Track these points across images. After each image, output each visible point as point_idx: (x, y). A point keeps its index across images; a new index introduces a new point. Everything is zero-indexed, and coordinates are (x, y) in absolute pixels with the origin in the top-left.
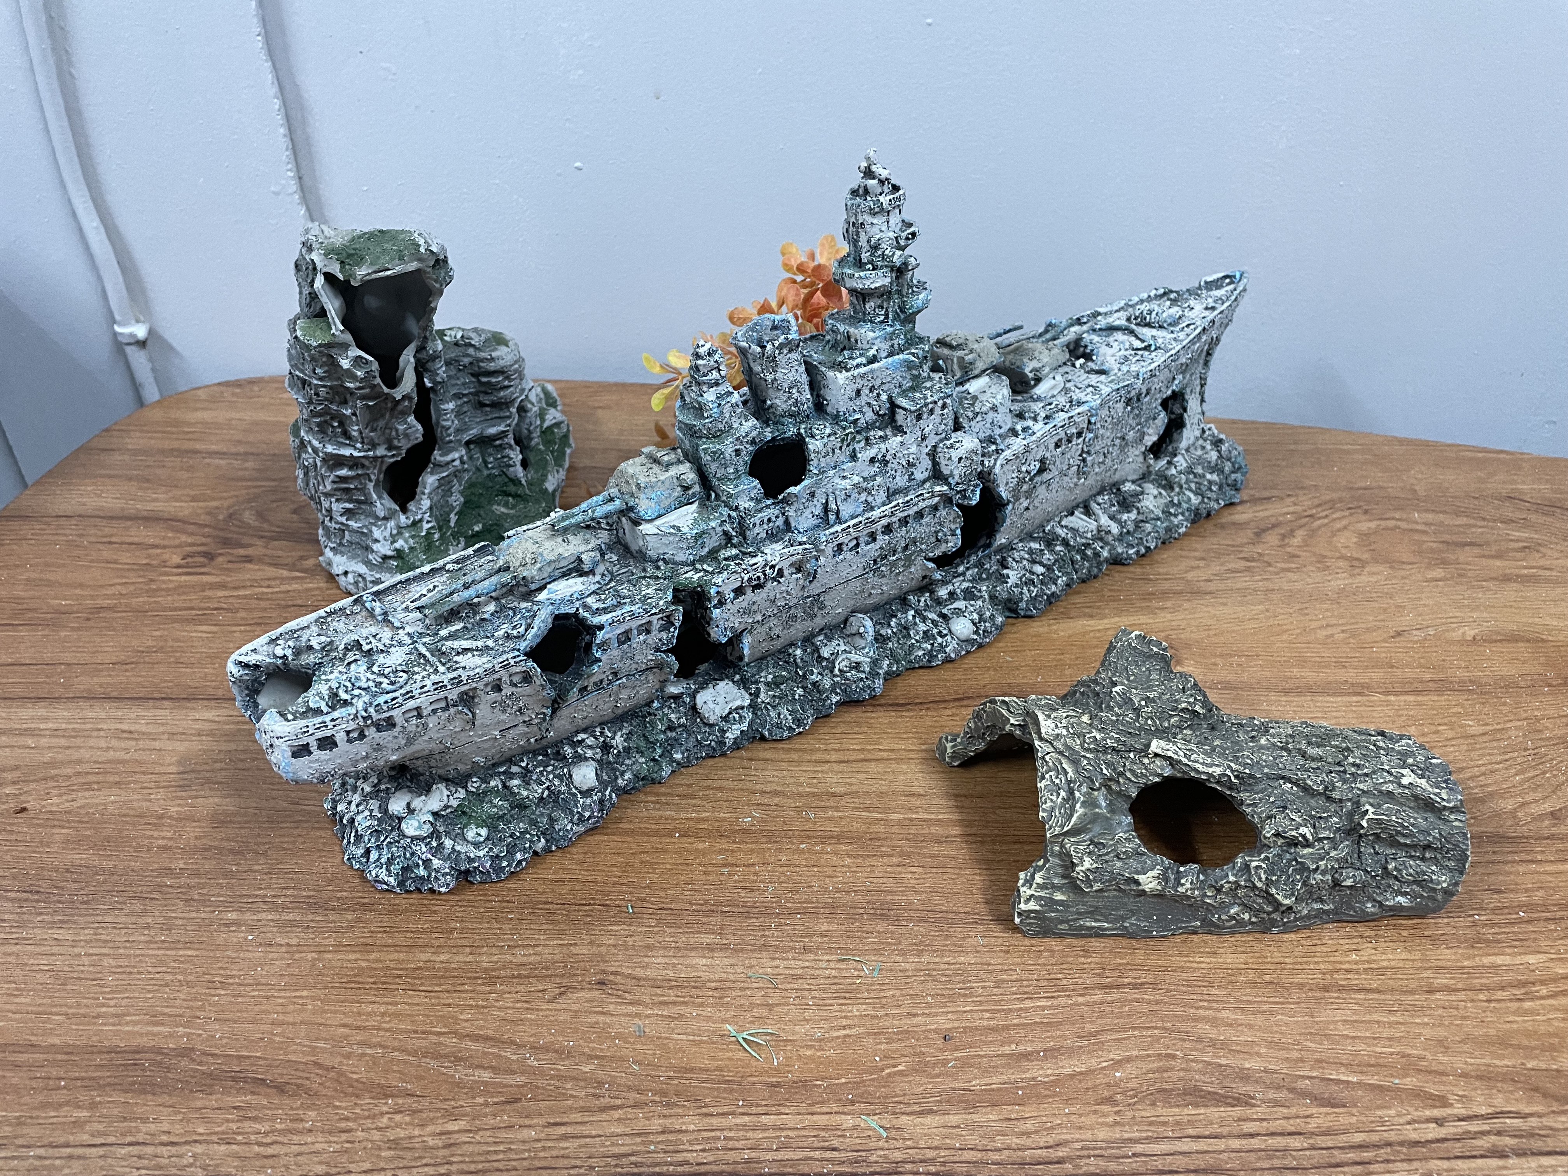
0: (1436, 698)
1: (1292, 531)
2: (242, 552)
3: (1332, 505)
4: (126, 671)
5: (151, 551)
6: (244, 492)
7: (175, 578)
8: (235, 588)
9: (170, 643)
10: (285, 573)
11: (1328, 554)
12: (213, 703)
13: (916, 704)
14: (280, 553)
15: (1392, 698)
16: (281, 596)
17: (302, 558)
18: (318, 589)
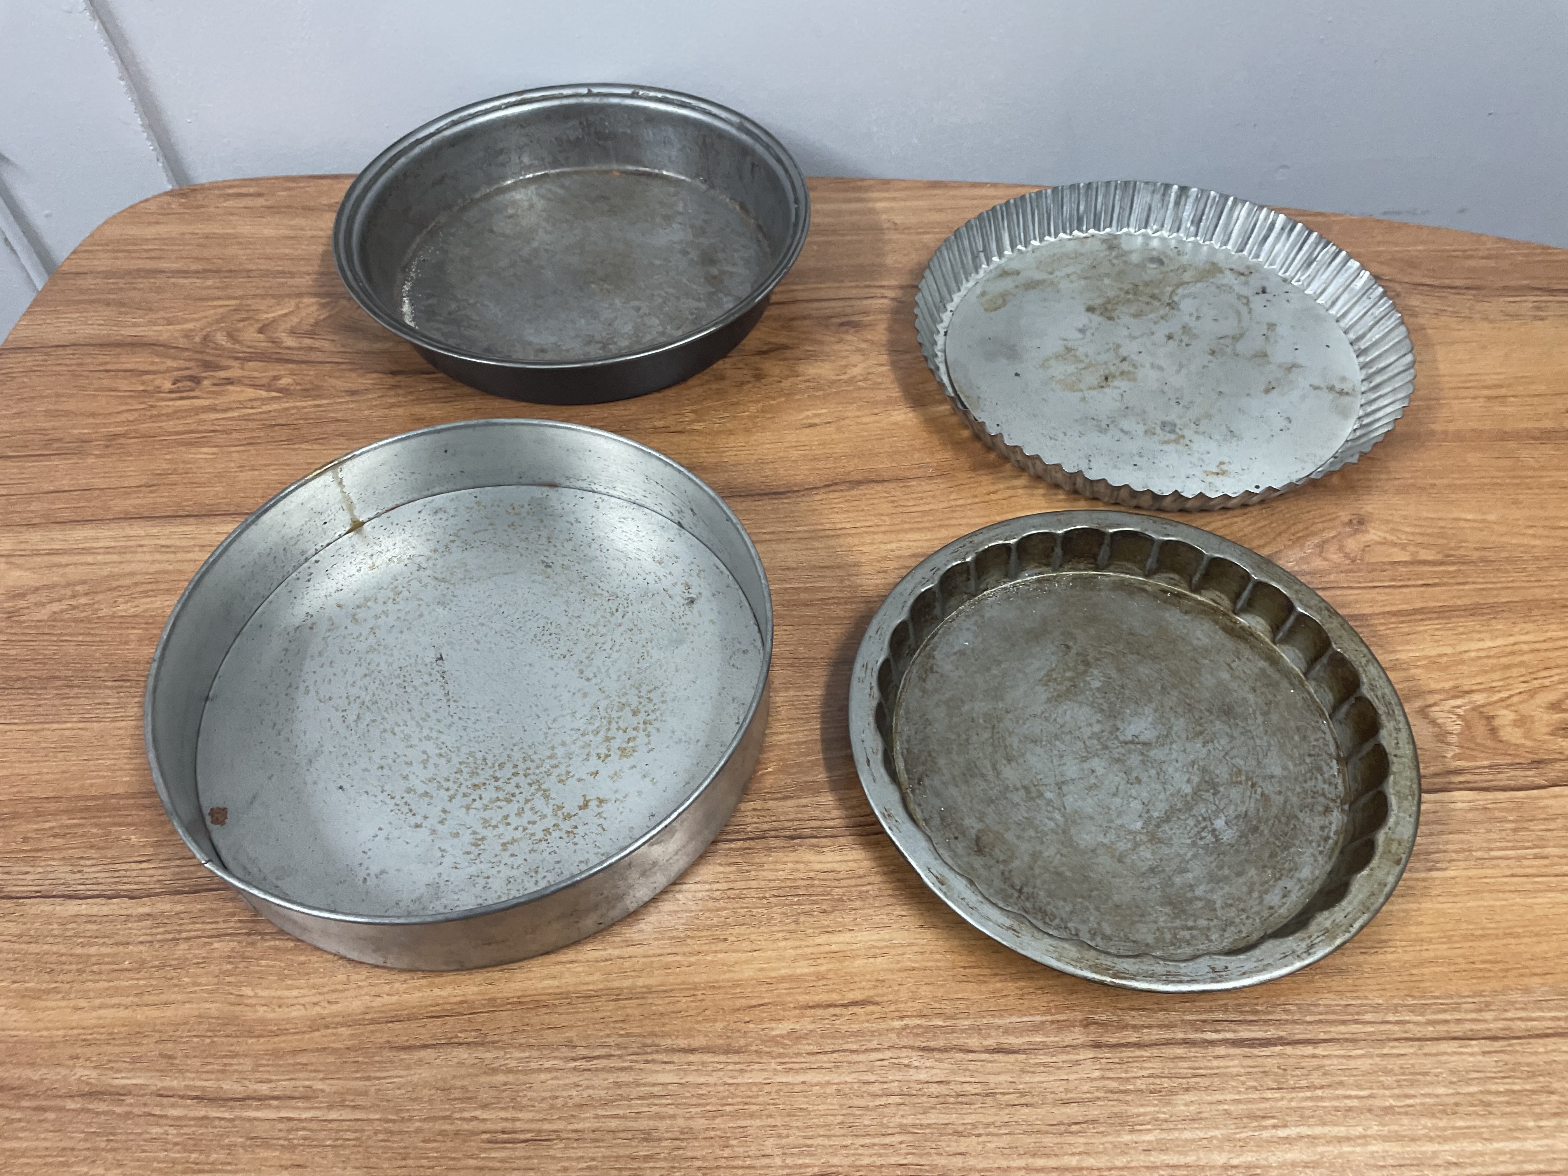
2: (223, 374)
4: (151, 492)
5: (143, 377)
6: (212, 312)
7: (171, 403)
8: (224, 411)
9: (181, 466)
10: (263, 394)
12: (229, 518)
13: (795, 491)
14: (256, 374)
16: (265, 416)
17: (276, 378)
18: (295, 407)
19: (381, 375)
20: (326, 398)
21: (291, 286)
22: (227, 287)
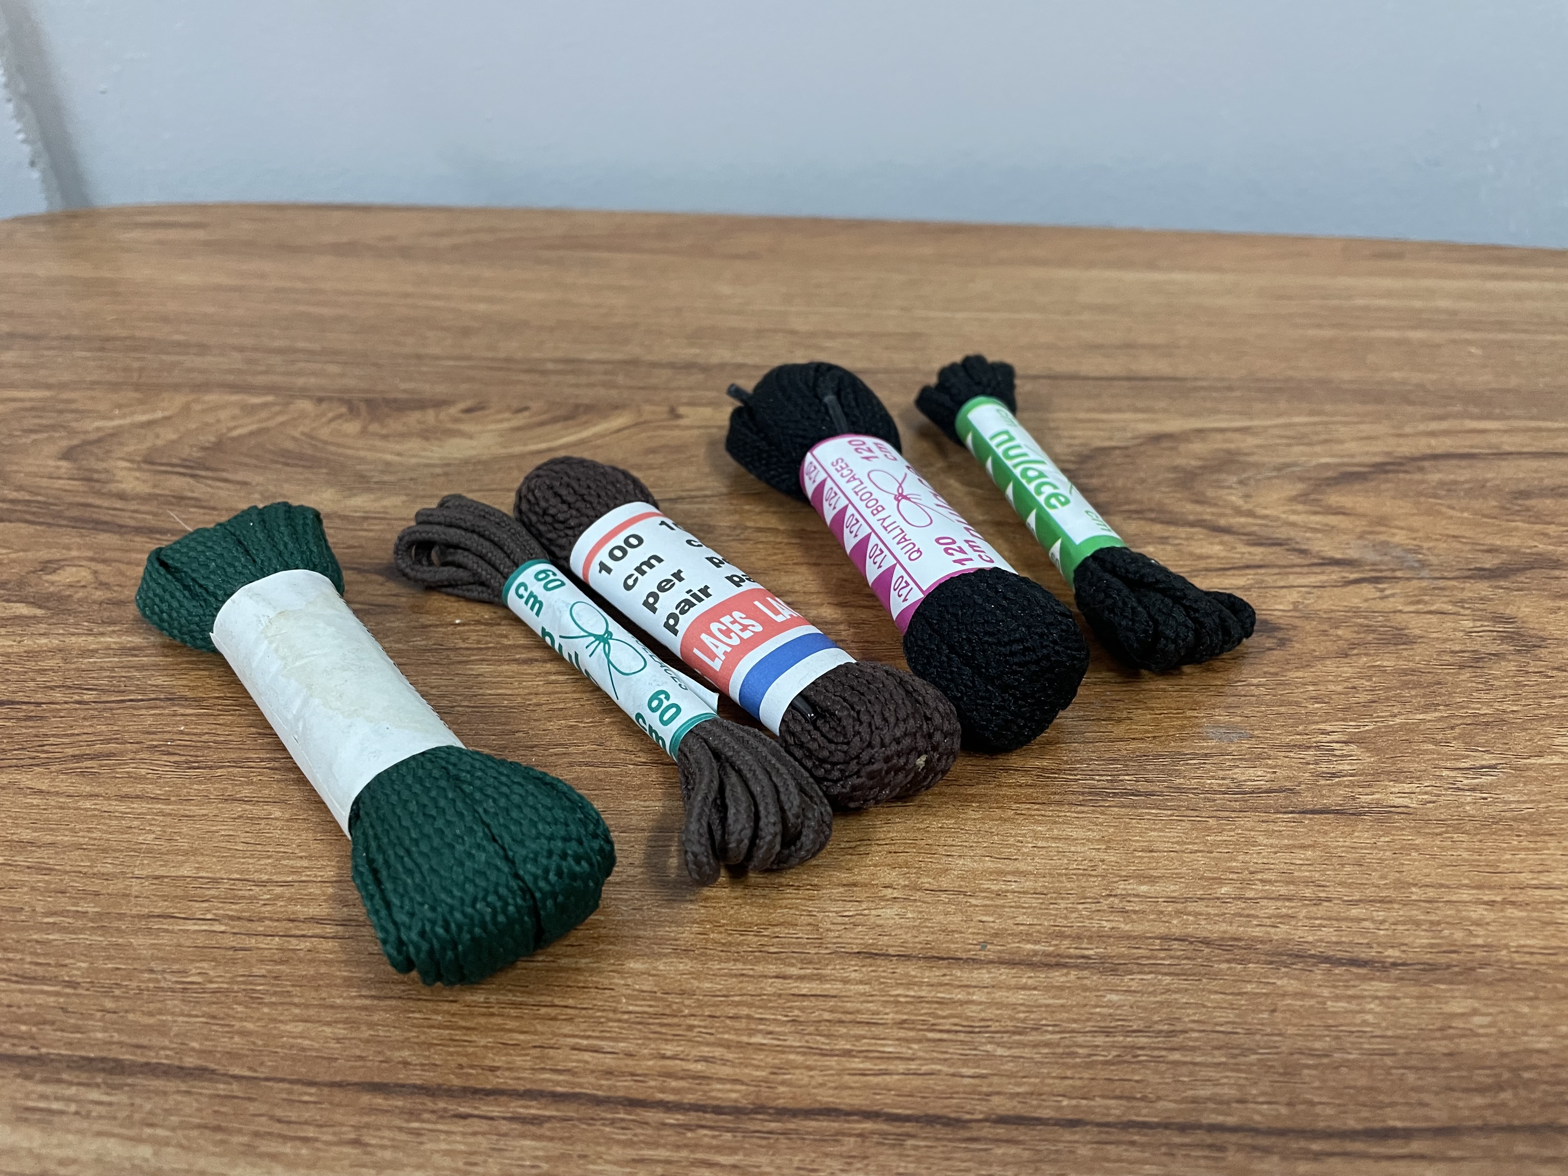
17: (49, 566)
21: (189, 371)
22: (39, 366)
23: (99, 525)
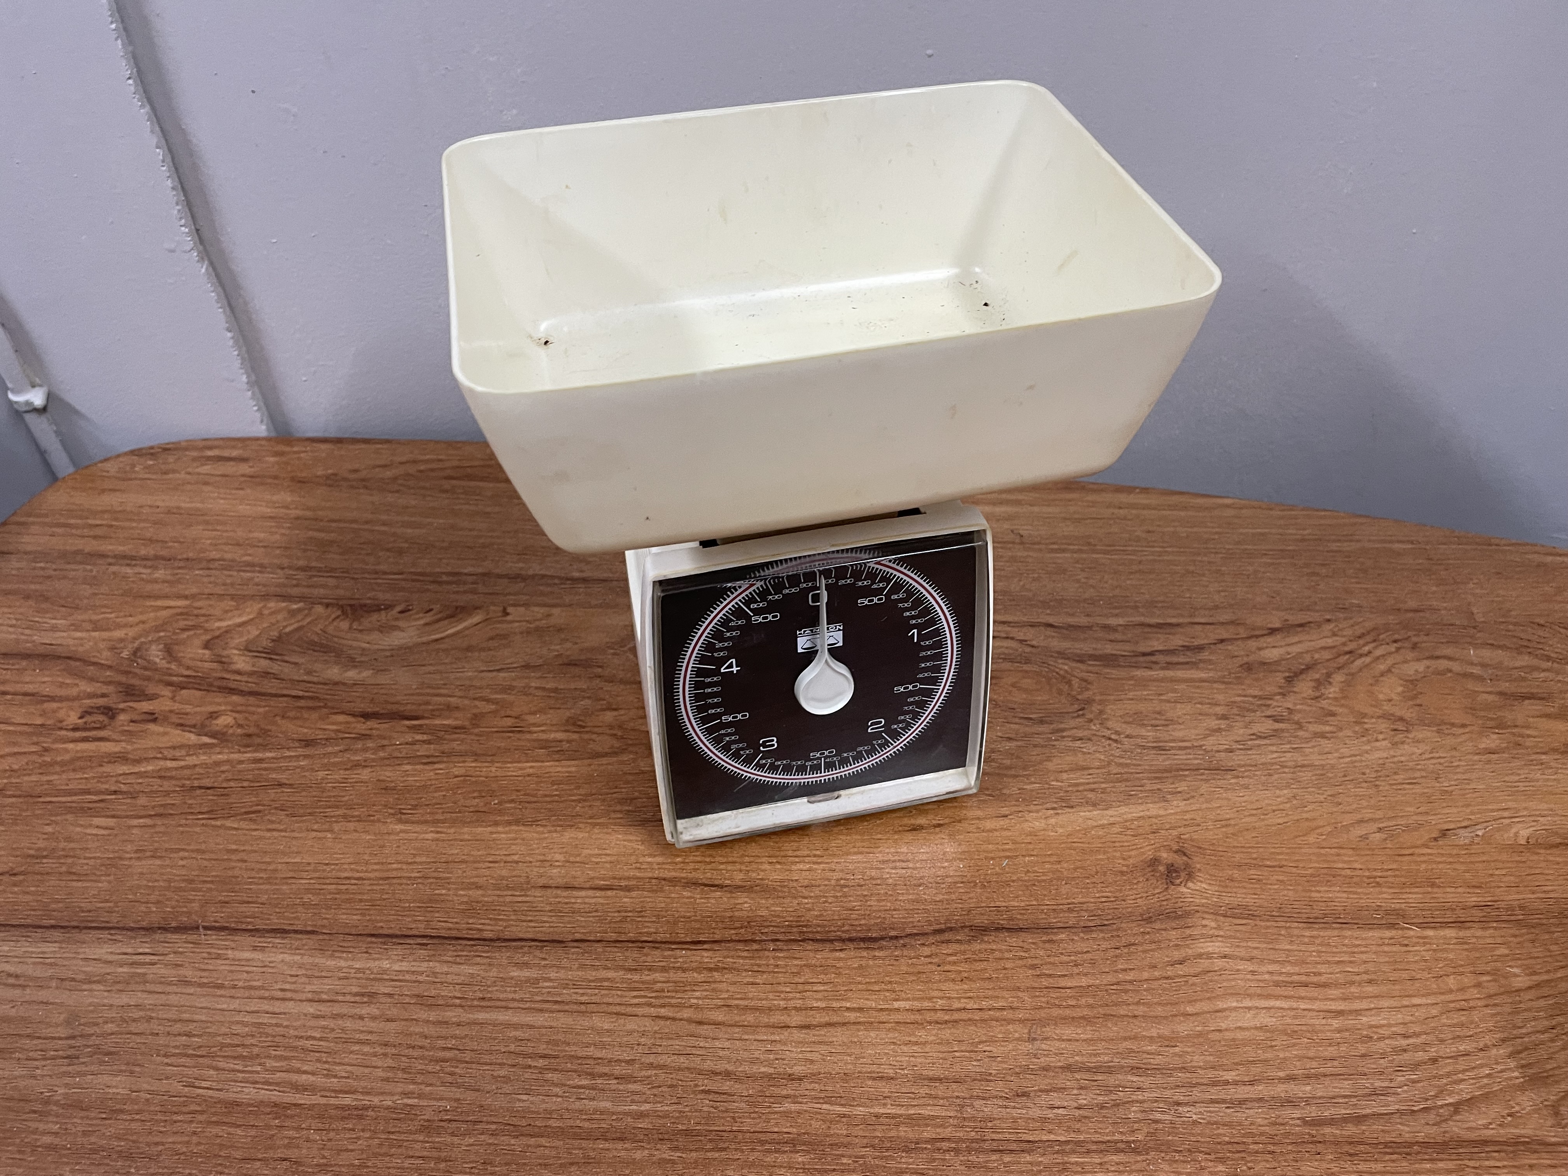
0: (1479, 933)
1: (1329, 675)
2: (146, 706)
3: (1374, 635)
5: (46, 705)
6: (152, 615)
7: (71, 746)
8: (138, 761)
9: (63, 845)
10: (192, 738)
11: (1369, 710)
12: (105, 935)
13: (892, 938)
14: (188, 708)
15: (1430, 933)
16: (187, 772)
17: (213, 715)
18: (228, 761)
19: (350, 719)
20: (270, 750)
21: (257, 585)
22: (178, 581)
23: (232, 691)
